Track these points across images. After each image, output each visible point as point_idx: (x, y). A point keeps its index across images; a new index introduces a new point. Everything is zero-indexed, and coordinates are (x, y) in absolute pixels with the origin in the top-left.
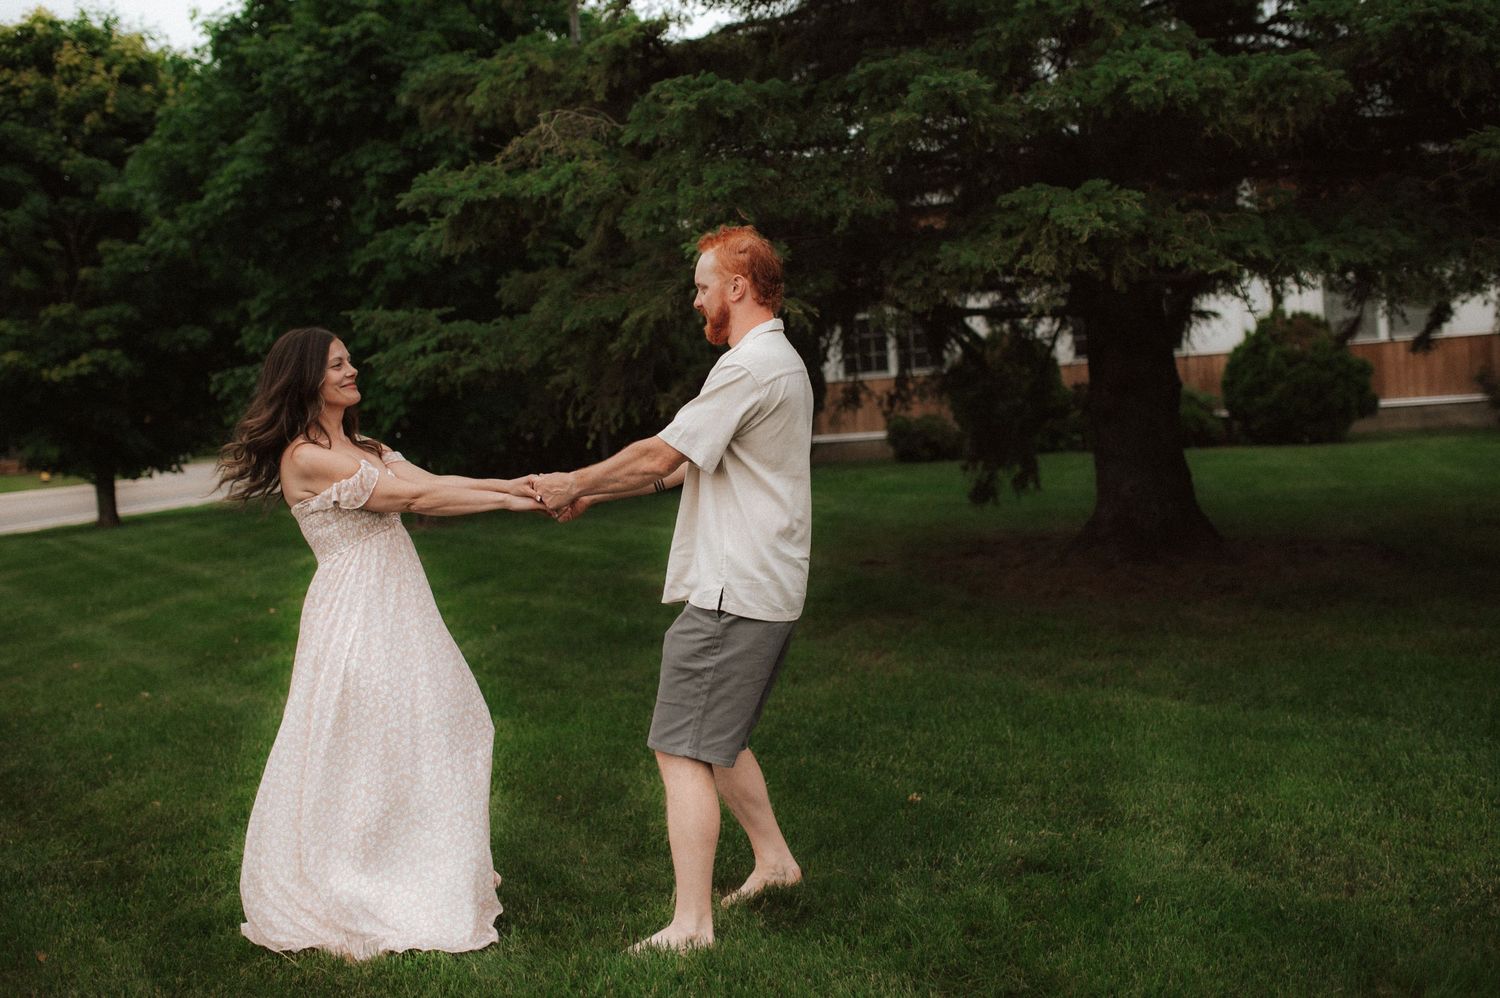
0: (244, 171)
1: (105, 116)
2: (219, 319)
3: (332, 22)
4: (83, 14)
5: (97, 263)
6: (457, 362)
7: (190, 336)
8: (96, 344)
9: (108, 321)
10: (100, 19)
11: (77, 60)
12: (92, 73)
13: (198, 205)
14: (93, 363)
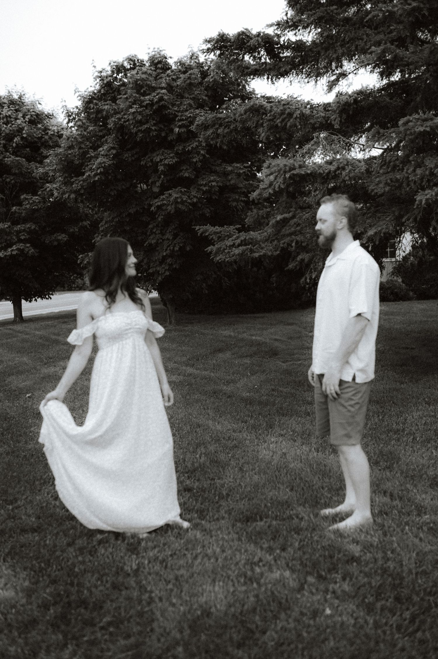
0: (104, 162)
1: (22, 138)
2: (72, 230)
3: (144, 94)
4: (9, 92)
5: (20, 204)
6: (252, 251)
7: (60, 238)
8: (20, 241)
9: (24, 230)
10: (17, 95)
11: (9, 113)
12: (16, 119)
13: (80, 178)
14: (17, 249)
